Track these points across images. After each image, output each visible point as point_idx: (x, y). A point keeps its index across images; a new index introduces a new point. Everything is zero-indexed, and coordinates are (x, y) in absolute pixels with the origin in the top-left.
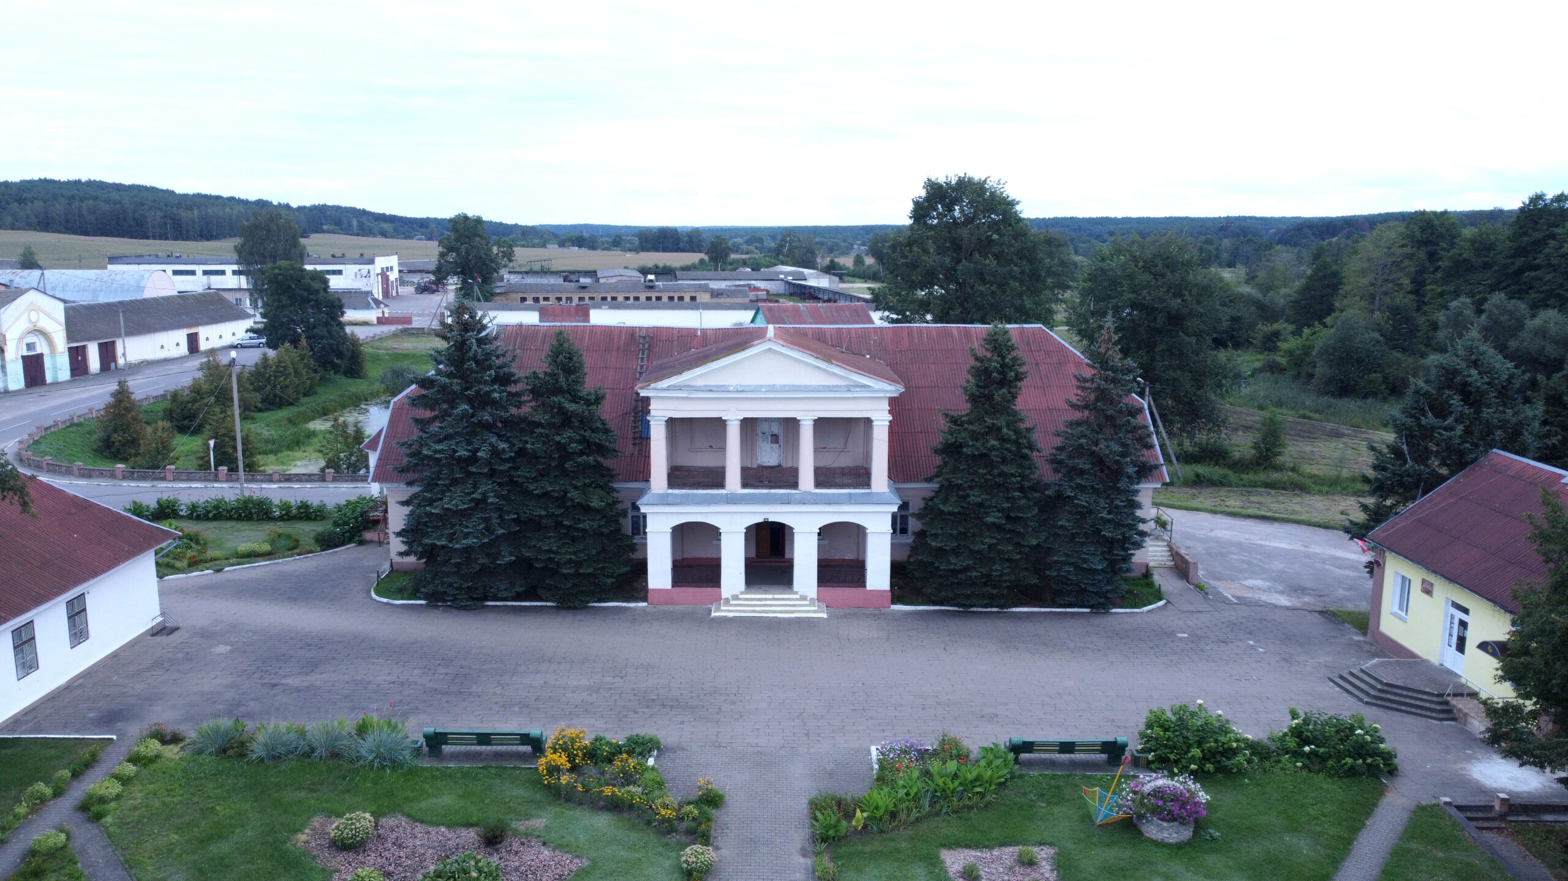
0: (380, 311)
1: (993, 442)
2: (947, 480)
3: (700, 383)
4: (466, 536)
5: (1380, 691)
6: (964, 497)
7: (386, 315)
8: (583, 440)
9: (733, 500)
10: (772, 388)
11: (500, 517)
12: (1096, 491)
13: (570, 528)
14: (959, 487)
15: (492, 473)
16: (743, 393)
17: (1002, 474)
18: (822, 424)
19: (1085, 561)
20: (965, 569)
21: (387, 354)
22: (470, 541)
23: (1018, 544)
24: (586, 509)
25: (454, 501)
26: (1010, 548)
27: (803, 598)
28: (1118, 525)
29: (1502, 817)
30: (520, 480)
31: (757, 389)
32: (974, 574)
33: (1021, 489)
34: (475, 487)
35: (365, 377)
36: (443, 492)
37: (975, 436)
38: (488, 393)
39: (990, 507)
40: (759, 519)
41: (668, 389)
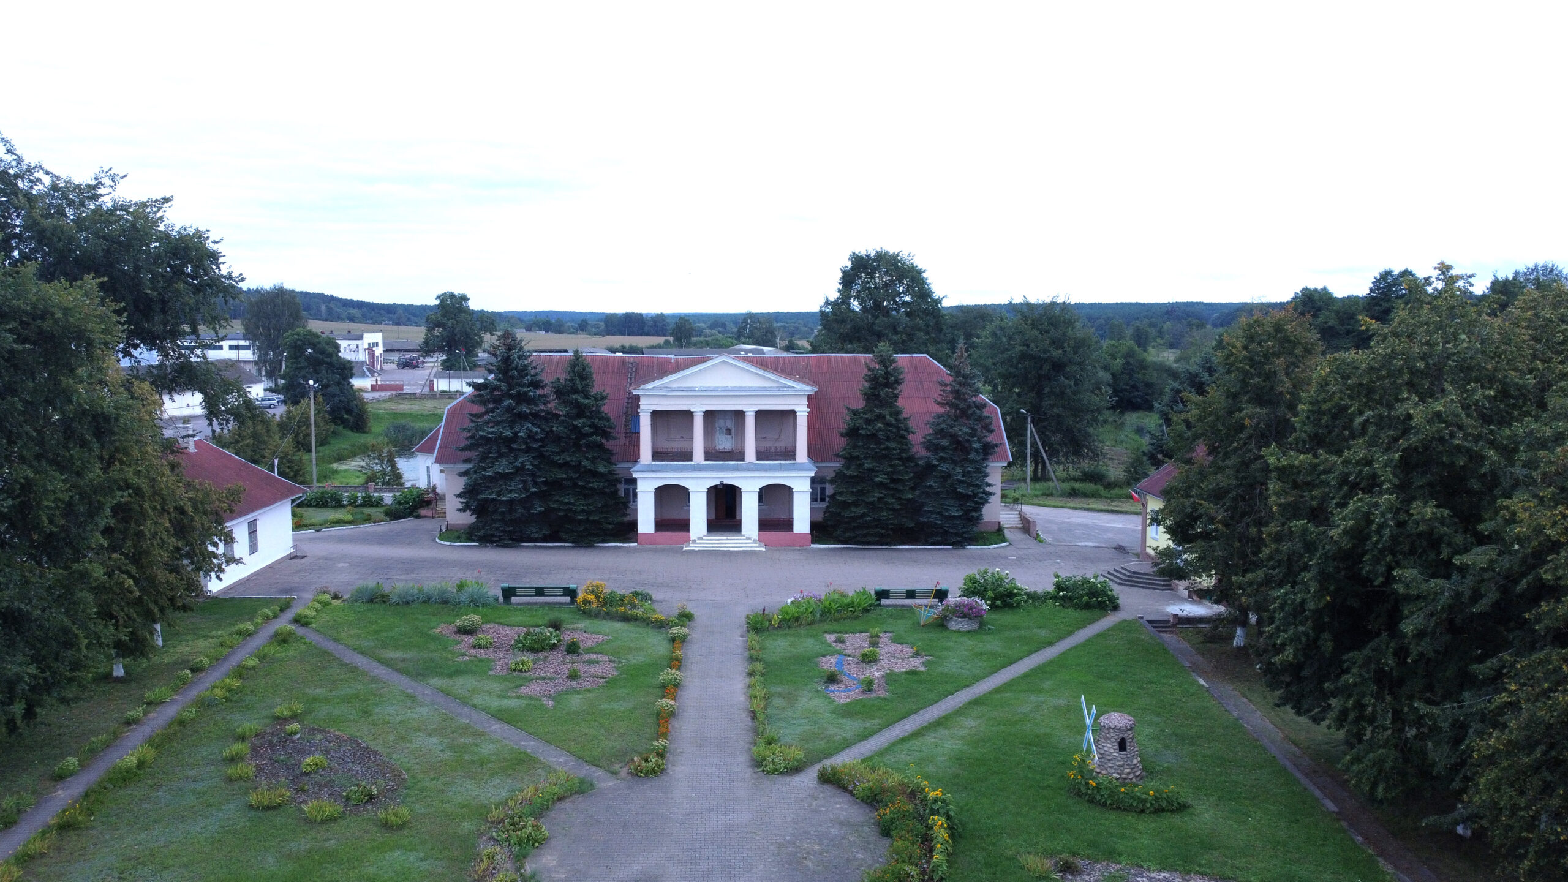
0: (374, 379)
1: (879, 425)
2: (849, 453)
3: (675, 386)
4: (510, 491)
6: (861, 465)
7: (379, 383)
8: (592, 426)
9: (699, 468)
10: (725, 389)
11: (534, 481)
12: (954, 462)
13: (583, 487)
14: (857, 457)
15: (528, 450)
16: (705, 393)
17: (887, 448)
18: (760, 414)
19: (946, 510)
20: (863, 516)
21: (387, 414)
22: (513, 495)
23: (899, 499)
24: (595, 474)
25: (502, 467)
26: (893, 500)
27: (748, 539)
28: (969, 485)
29: (1174, 625)
30: (548, 454)
31: (715, 390)
32: (869, 519)
33: (900, 459)
34: (516, 459)
35: (369, 432)
36: (493, 463)
37: (868, 422)
38: (525, 393)
39: (878, 472)
40: (717, 482)
41: (653, 389)
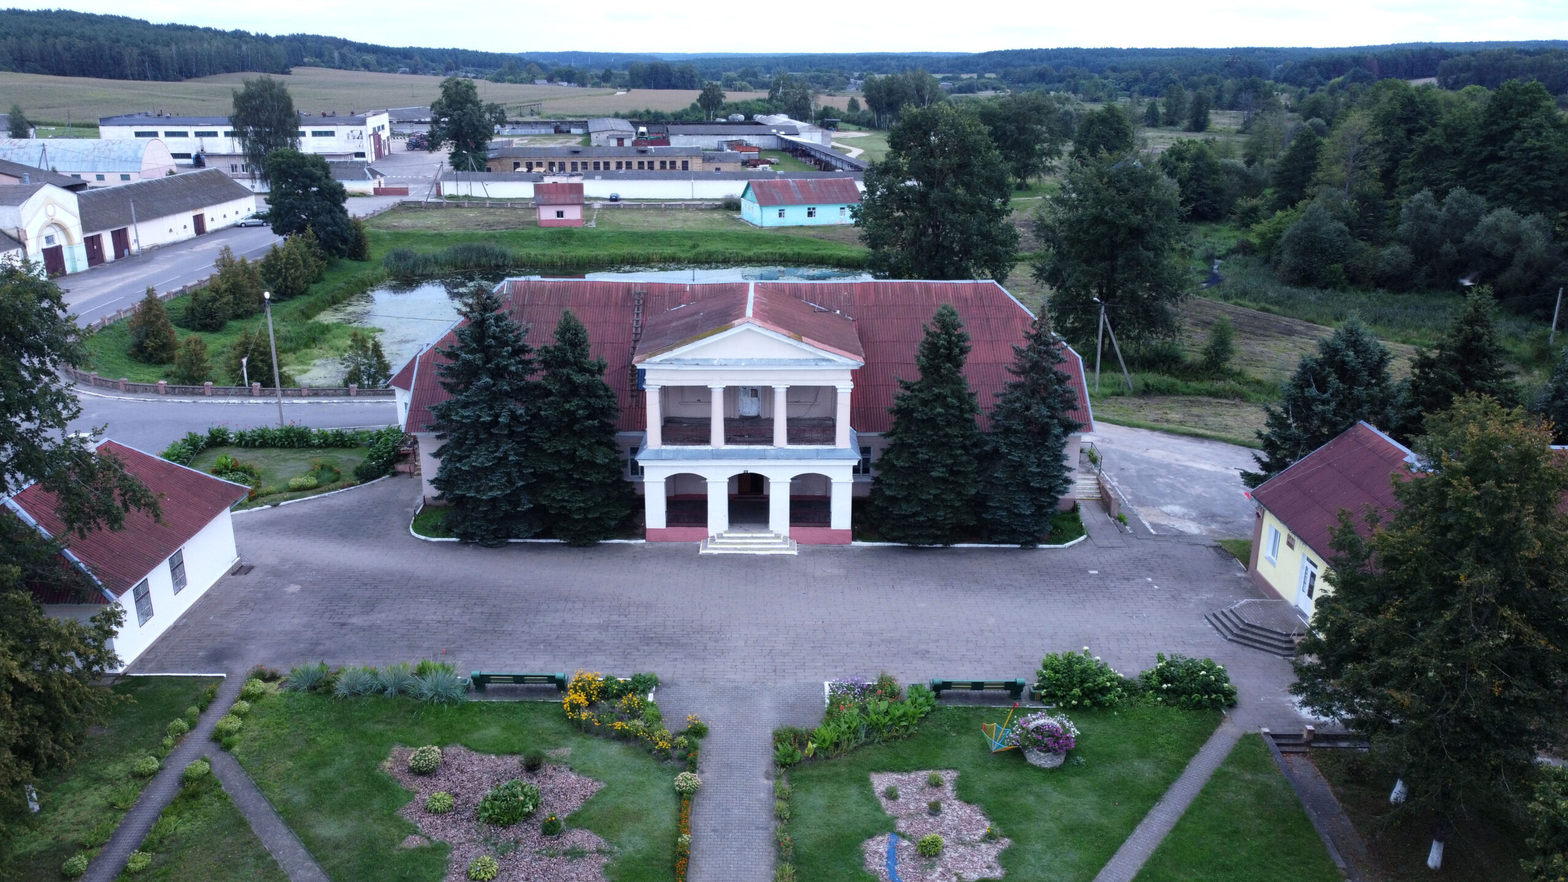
0: (376, 181)
1: (939, 410)
2: (901, 439)
3: (689, 357)
4: (491, 488)
5: (1242, 630)
6: (915, 454)
7: (383, 186)
8: (588, 406)
9: (717, 455)
10: (750, 362)
11: (520, 471)
12: (1028, 448)
13: (579, 480)
14: (910, 445)
15: (511, 435)
16: (725, 365)
17: (946, 435)
18: (792, 391)
19: (1016, 506)
20: (915, 514)
21: (389, 234)
22: (496, 493)
23: (959, 493)
24: (592, 464)
25: (480, 459)
26: (952, 496)
27: (778, 537)
28: (1043, 476)
29: (1308, 744)
30: (536, 440)
31: (738, 362)
32: (922, 519)
33: (964, 447)
34: (498, 447)
35: (368, 260)
36: (470, 450)
37: (925, 403)
38: (506, 367)
39: (936, 462)
40: (741, 471)
41: (661, 363)
